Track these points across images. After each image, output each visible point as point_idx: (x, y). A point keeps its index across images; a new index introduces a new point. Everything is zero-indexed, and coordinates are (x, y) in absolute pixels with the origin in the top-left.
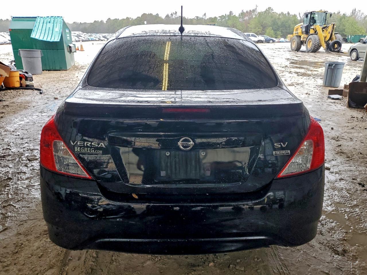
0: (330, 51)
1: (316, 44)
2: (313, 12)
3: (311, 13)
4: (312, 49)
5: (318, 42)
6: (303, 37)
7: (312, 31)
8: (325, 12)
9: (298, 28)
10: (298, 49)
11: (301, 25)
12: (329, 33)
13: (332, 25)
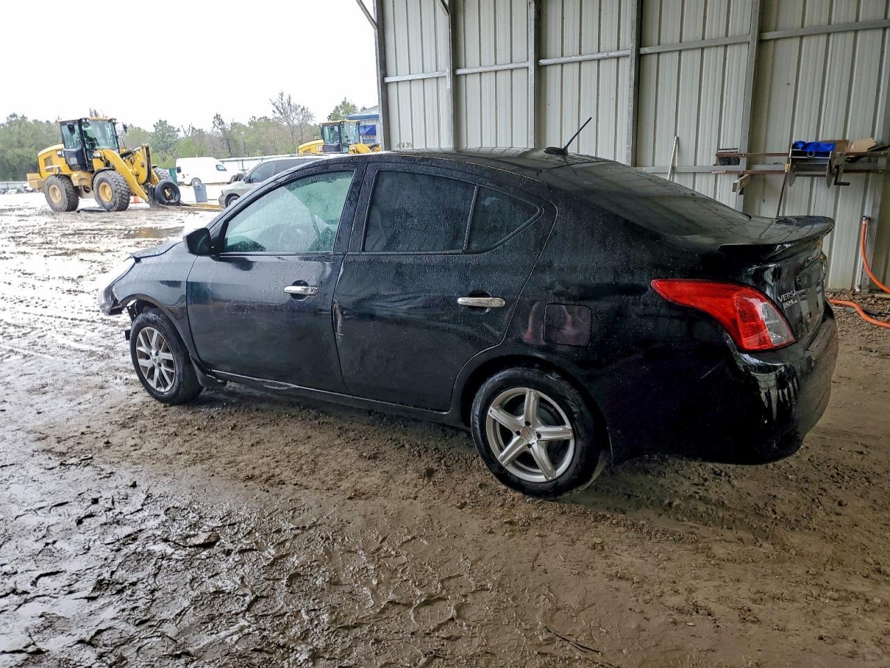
0: (161, 205)
1: (123, 192)
2: (84, 121)
3: (80, 122)
4: (115, 203)
5: (125, 186)
6: (77, 177)
7: (97, 165)
8: (110, 121)
9: (51, 156)
10: (72, 207)
11: (57, 150)
12: (143, 166)
13: (145, 149)
